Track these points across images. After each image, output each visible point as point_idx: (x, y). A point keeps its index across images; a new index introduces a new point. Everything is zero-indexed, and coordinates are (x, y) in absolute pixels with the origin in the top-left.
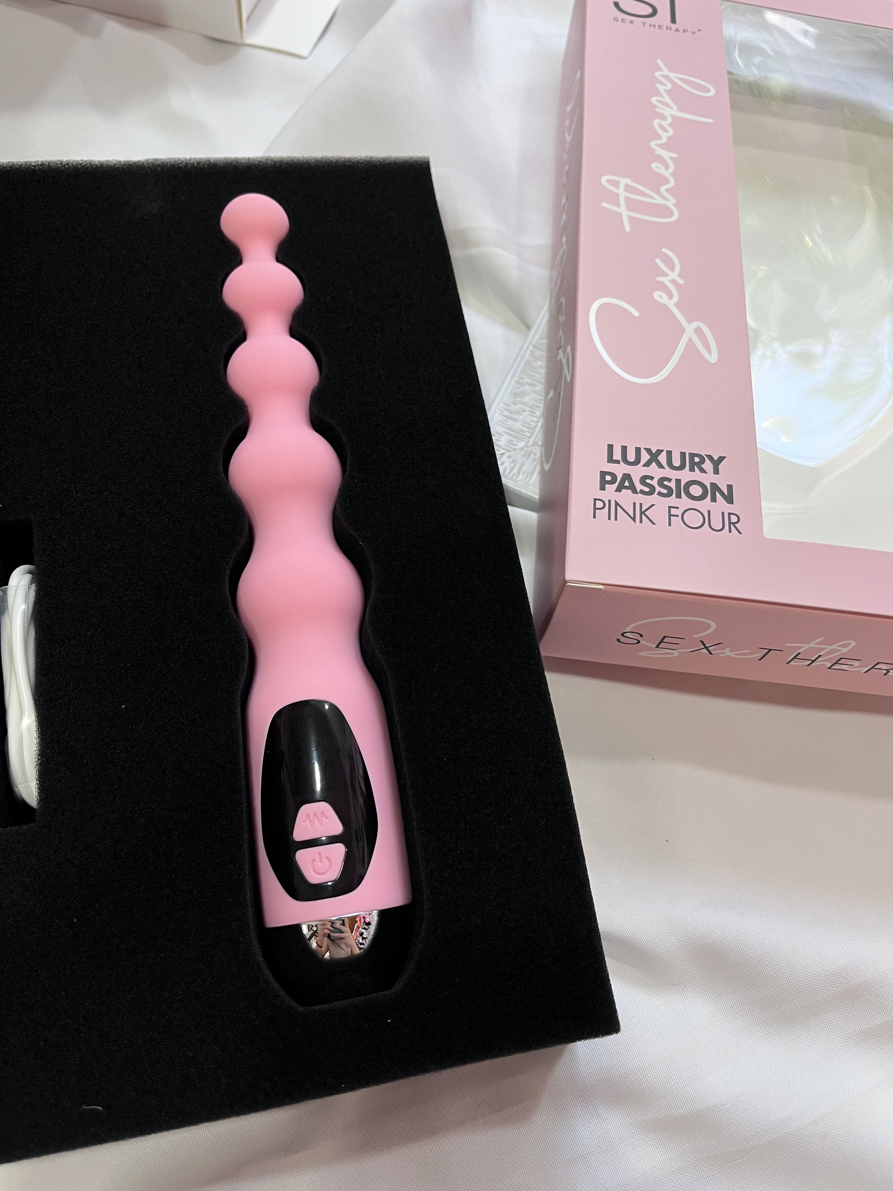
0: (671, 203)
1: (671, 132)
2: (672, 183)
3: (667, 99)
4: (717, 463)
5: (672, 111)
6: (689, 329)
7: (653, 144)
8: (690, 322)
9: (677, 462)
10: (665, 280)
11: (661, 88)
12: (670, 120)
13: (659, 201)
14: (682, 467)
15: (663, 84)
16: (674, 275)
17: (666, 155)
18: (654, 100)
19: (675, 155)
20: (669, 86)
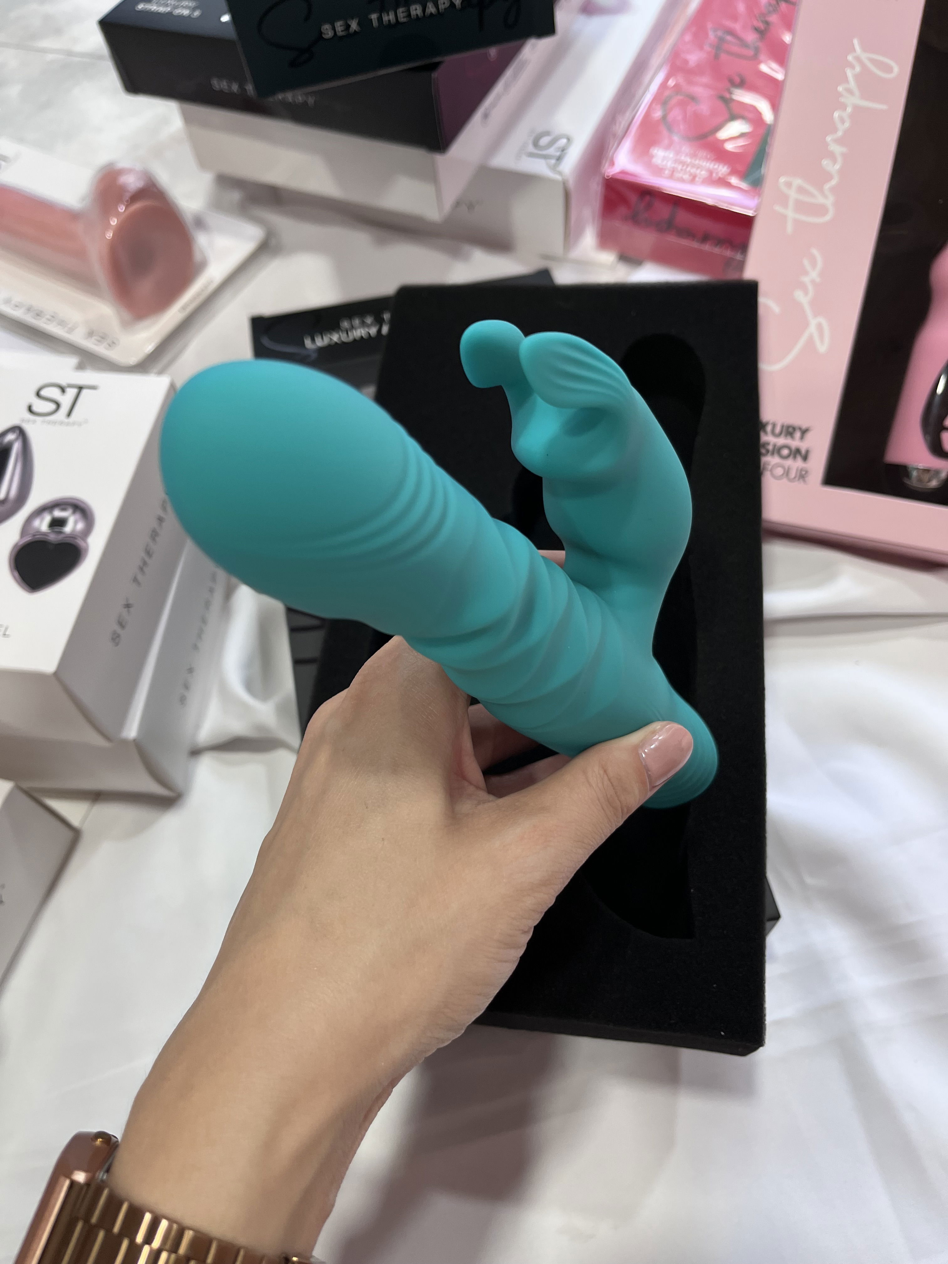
0: (829, 201)
1: (847, 125)
2: (834, 182)
3: (852, 84)
4: (804, 432)
5: (853, 100)
6: (813, 323)
7: (829, 139)
8: (816, 315)
9: (778, 430)
10: (806, 279)
11: (849, 73)
12: (849, 110)
13: (820, 200)
14: (781, 434)
15: (852, 67)
16: (814, 275)
17: (837, 149)
18: (840, 89)
19: (844, 150)
20: (858, 69)
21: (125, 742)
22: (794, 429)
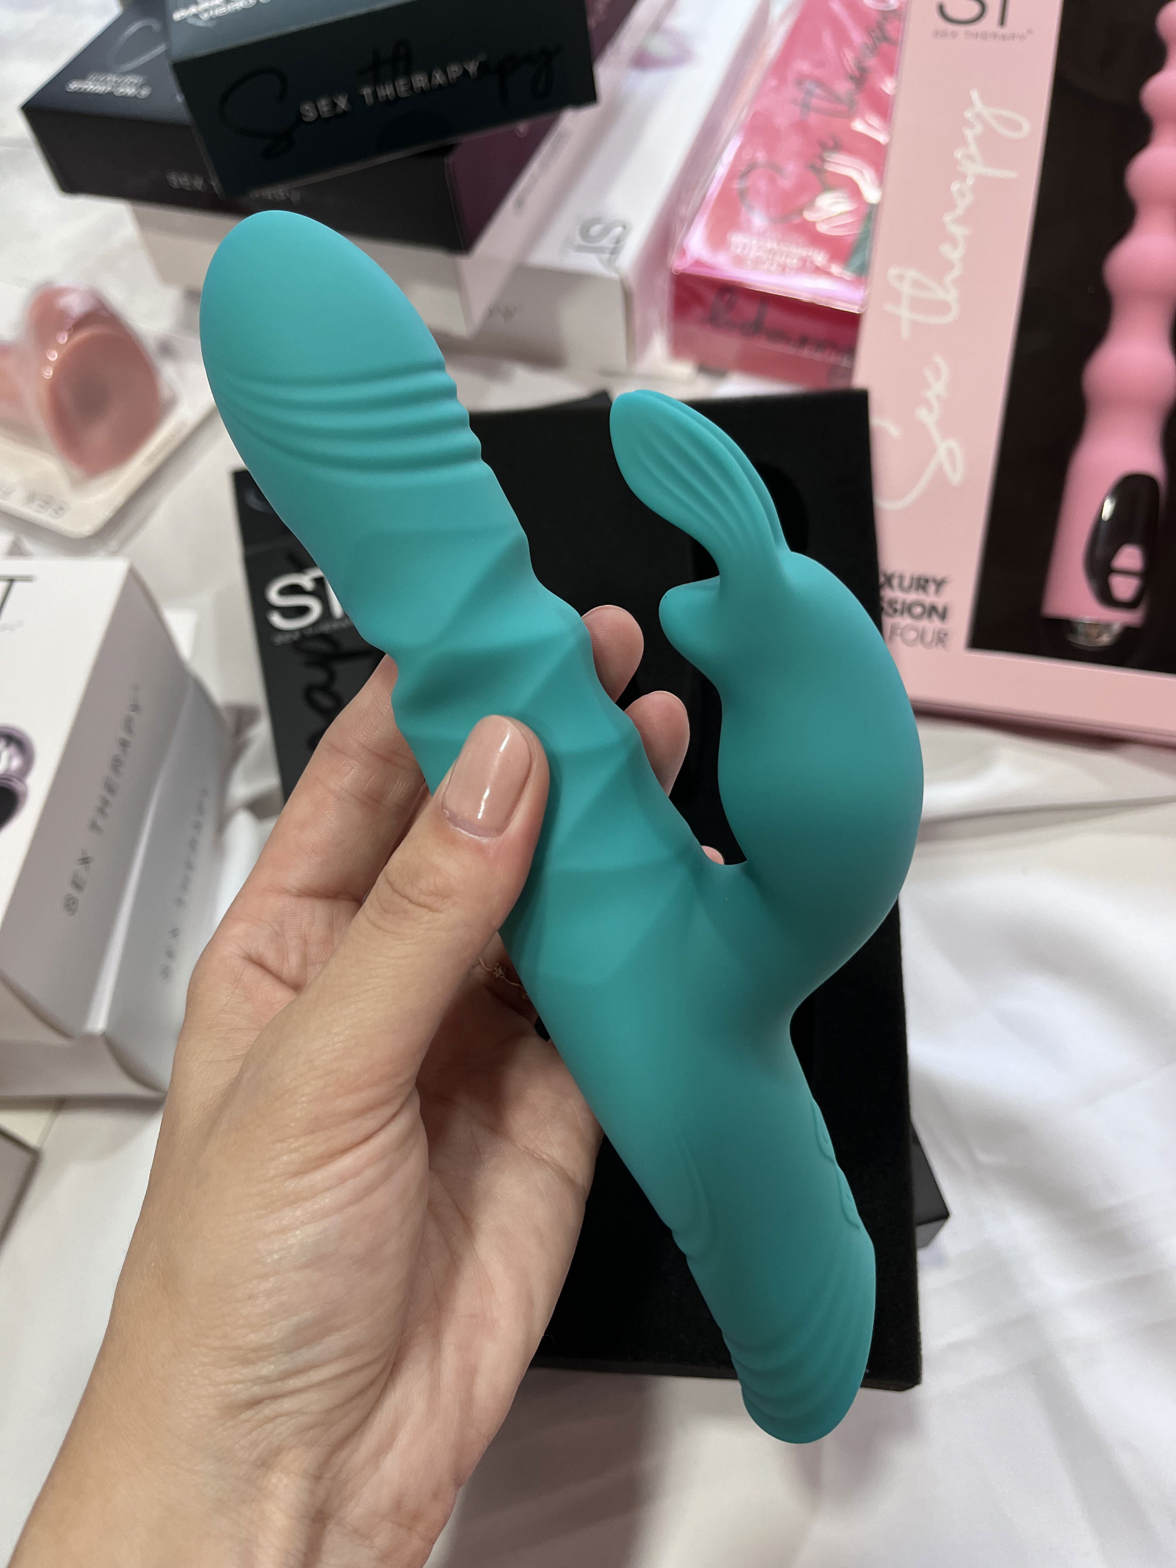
0: (951, 296)
1: (969, 200)
2: (956, 272)
3: (973, 149)
4: (940, 584)
5: (974, 168)
6: (942, 448)
7: (948, 218)
8: (944, 438)
10: (930, 394)
11: (969, 134)
12: (970, 181)
13: (940, 294)
14: (910, 587)
15: (971, 126)
16: (939, 388)
17: (959, 231)
18: (958, 154)
19: (966, 231)
20: (979, 128)
21: (90, 1038)
22: (927, 581)
